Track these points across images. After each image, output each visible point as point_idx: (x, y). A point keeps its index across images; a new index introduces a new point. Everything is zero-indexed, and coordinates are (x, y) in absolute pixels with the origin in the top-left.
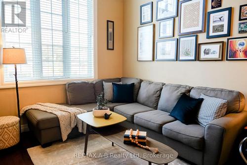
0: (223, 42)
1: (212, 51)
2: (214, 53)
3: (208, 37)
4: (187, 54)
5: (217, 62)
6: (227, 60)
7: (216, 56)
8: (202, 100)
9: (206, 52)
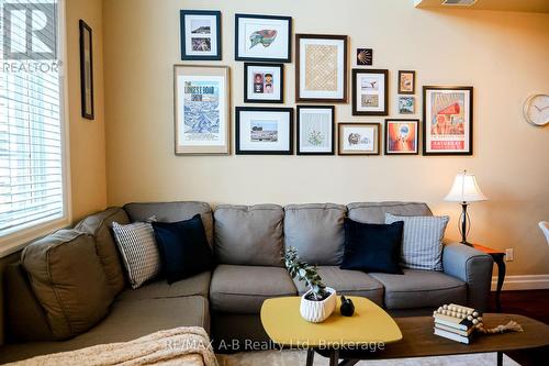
0: (378, 124)
1: (362, 138)
2: (366, 141)
3: (355, 113)
4: (316, 141)
5: (371, 157)
6: (386, 154)
7: (370, 147)
8: (401, 224)
9: (353, 140)
